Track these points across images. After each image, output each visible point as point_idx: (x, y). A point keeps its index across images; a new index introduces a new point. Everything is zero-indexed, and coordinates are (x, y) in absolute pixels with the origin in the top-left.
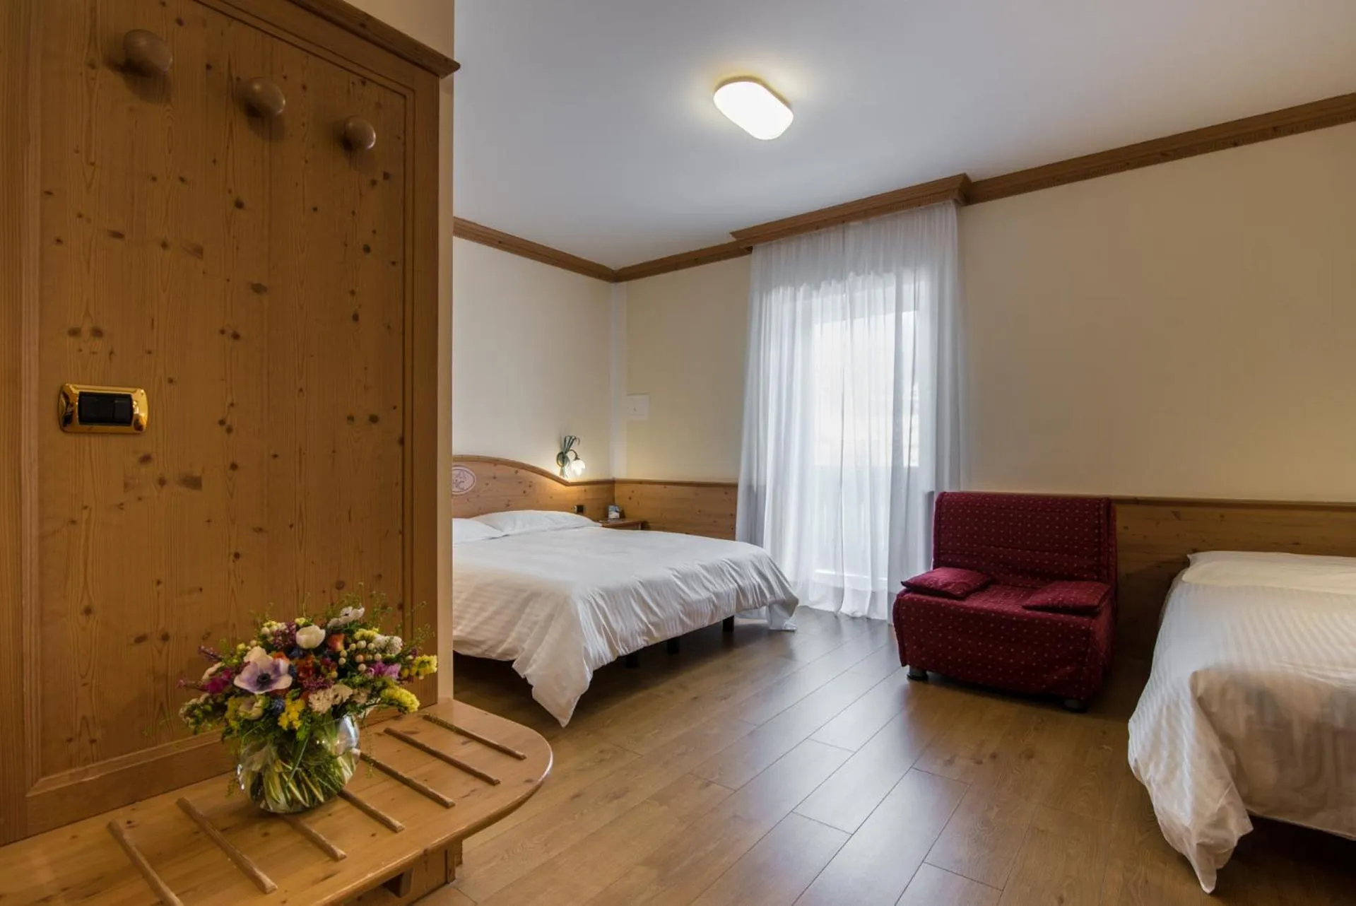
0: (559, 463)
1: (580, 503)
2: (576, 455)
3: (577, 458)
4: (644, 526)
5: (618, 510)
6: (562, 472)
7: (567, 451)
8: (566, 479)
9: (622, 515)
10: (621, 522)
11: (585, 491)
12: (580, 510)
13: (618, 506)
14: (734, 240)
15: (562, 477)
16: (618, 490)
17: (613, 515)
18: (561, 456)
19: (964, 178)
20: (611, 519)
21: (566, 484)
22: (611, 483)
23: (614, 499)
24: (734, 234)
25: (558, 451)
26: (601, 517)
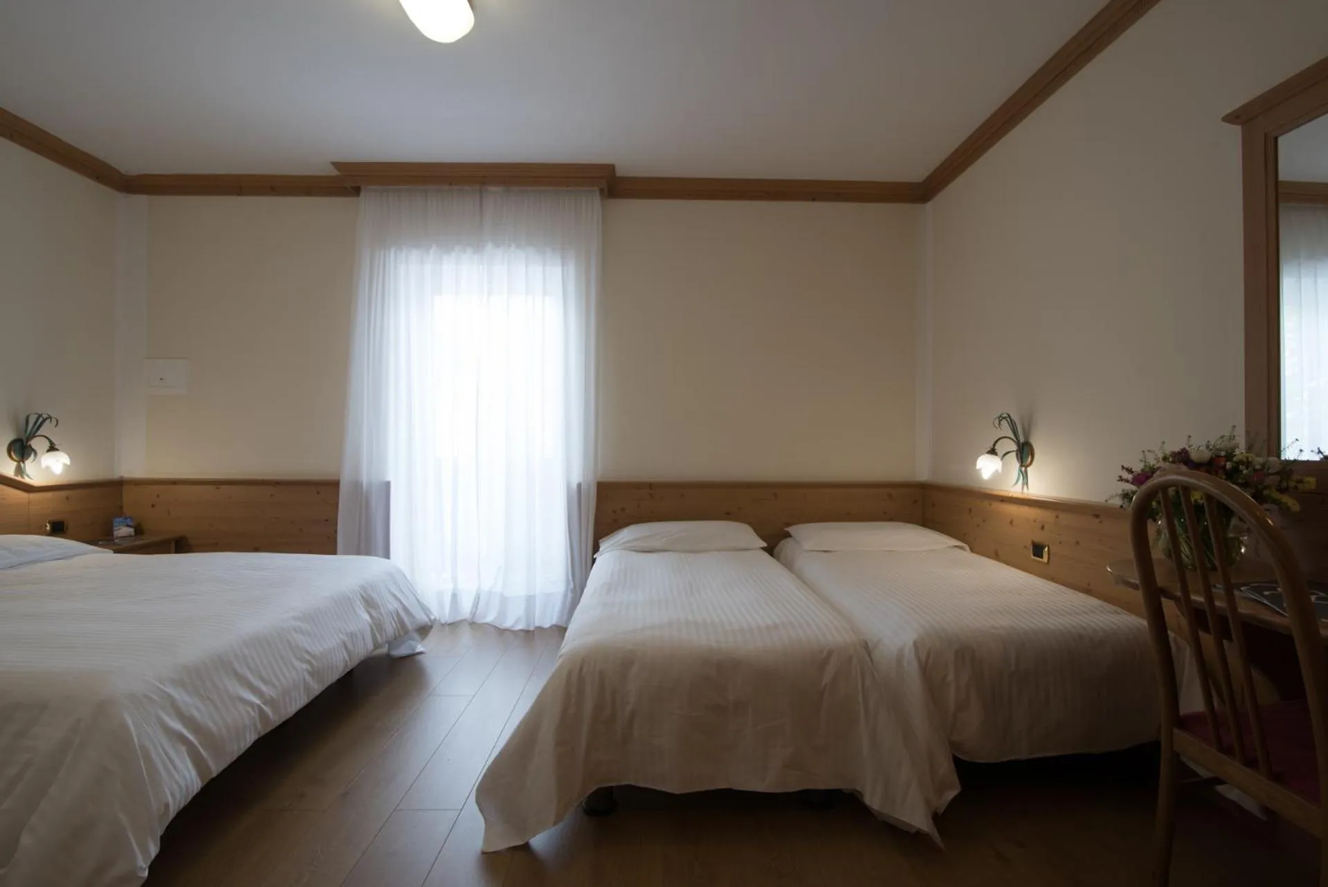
0: (14, 456)
1: (57, 518)
2: (51, 443)
3: (52, 448)
4: (180, 545)
5: (130, 524)
6: (19, 471)
7: (33, 436)
8: (27, 480)
9: (139, 531)
10: (139, 543)
11: (67, 498)
12: (58, 529)
13: (131, 518)
14: (335, 172)
15: (19, 478)
16: (128, 496)
17: (123, 531)
18: (18, 445)
19: (611, 168)
20: (117, 538)
21: (28, 489)
22: (118, 485)
23: (121, 507)
24: (337, 165)
25: (11, 437)
26: (101, 536)
